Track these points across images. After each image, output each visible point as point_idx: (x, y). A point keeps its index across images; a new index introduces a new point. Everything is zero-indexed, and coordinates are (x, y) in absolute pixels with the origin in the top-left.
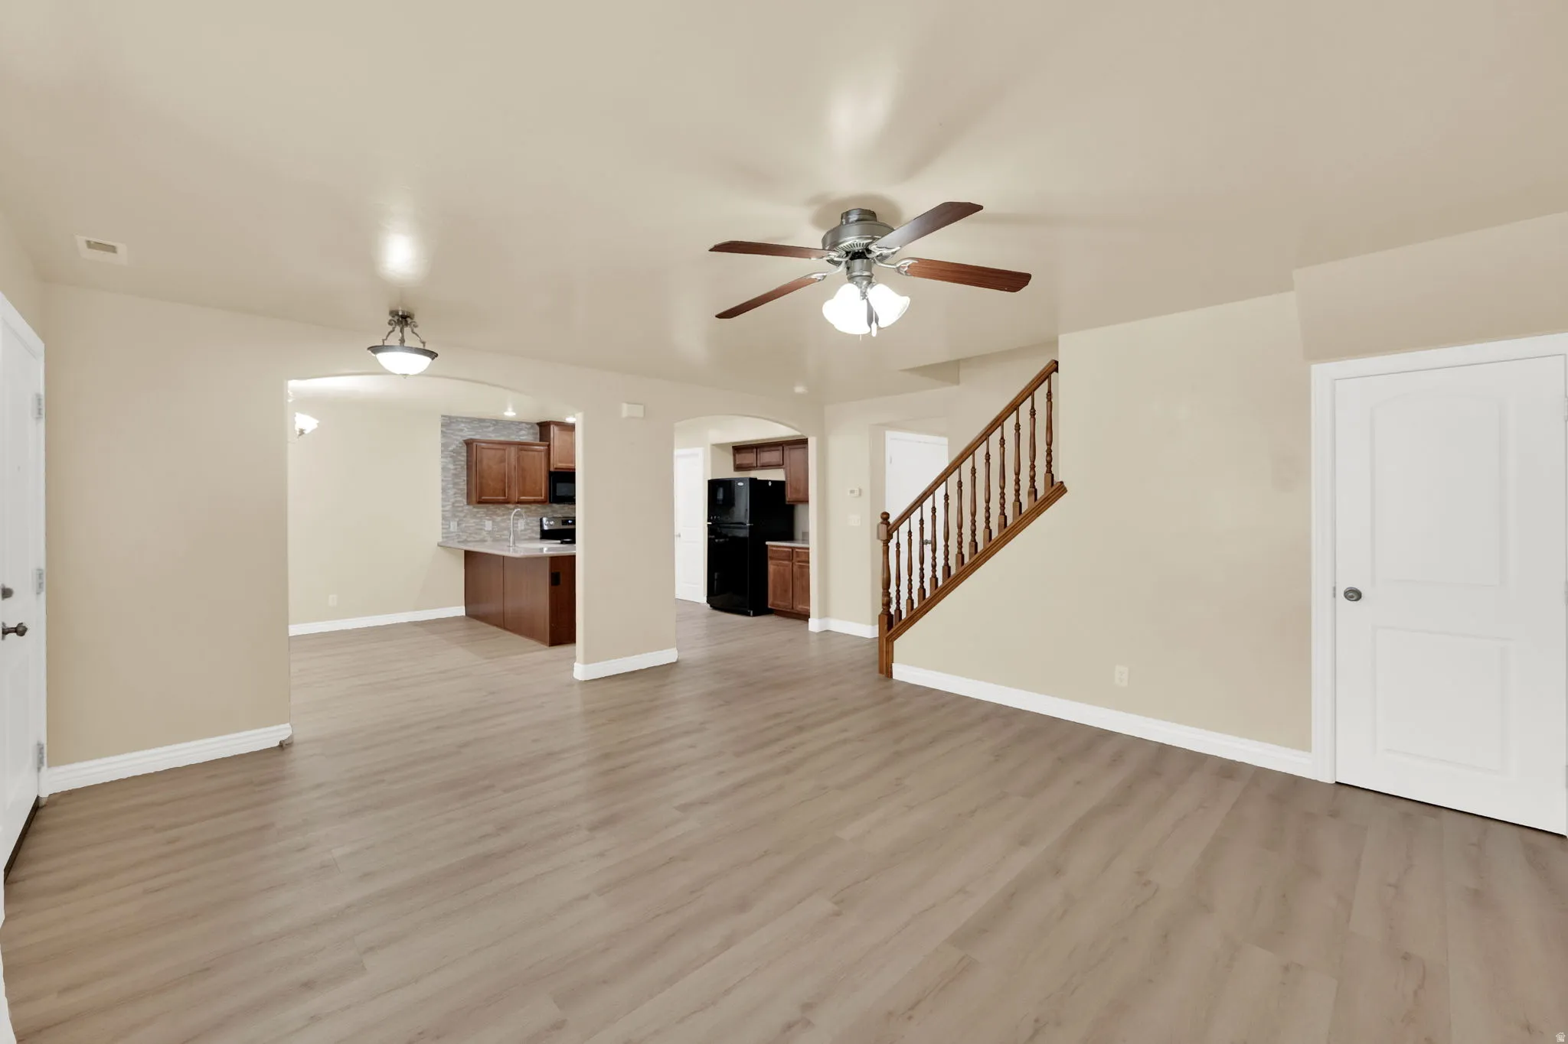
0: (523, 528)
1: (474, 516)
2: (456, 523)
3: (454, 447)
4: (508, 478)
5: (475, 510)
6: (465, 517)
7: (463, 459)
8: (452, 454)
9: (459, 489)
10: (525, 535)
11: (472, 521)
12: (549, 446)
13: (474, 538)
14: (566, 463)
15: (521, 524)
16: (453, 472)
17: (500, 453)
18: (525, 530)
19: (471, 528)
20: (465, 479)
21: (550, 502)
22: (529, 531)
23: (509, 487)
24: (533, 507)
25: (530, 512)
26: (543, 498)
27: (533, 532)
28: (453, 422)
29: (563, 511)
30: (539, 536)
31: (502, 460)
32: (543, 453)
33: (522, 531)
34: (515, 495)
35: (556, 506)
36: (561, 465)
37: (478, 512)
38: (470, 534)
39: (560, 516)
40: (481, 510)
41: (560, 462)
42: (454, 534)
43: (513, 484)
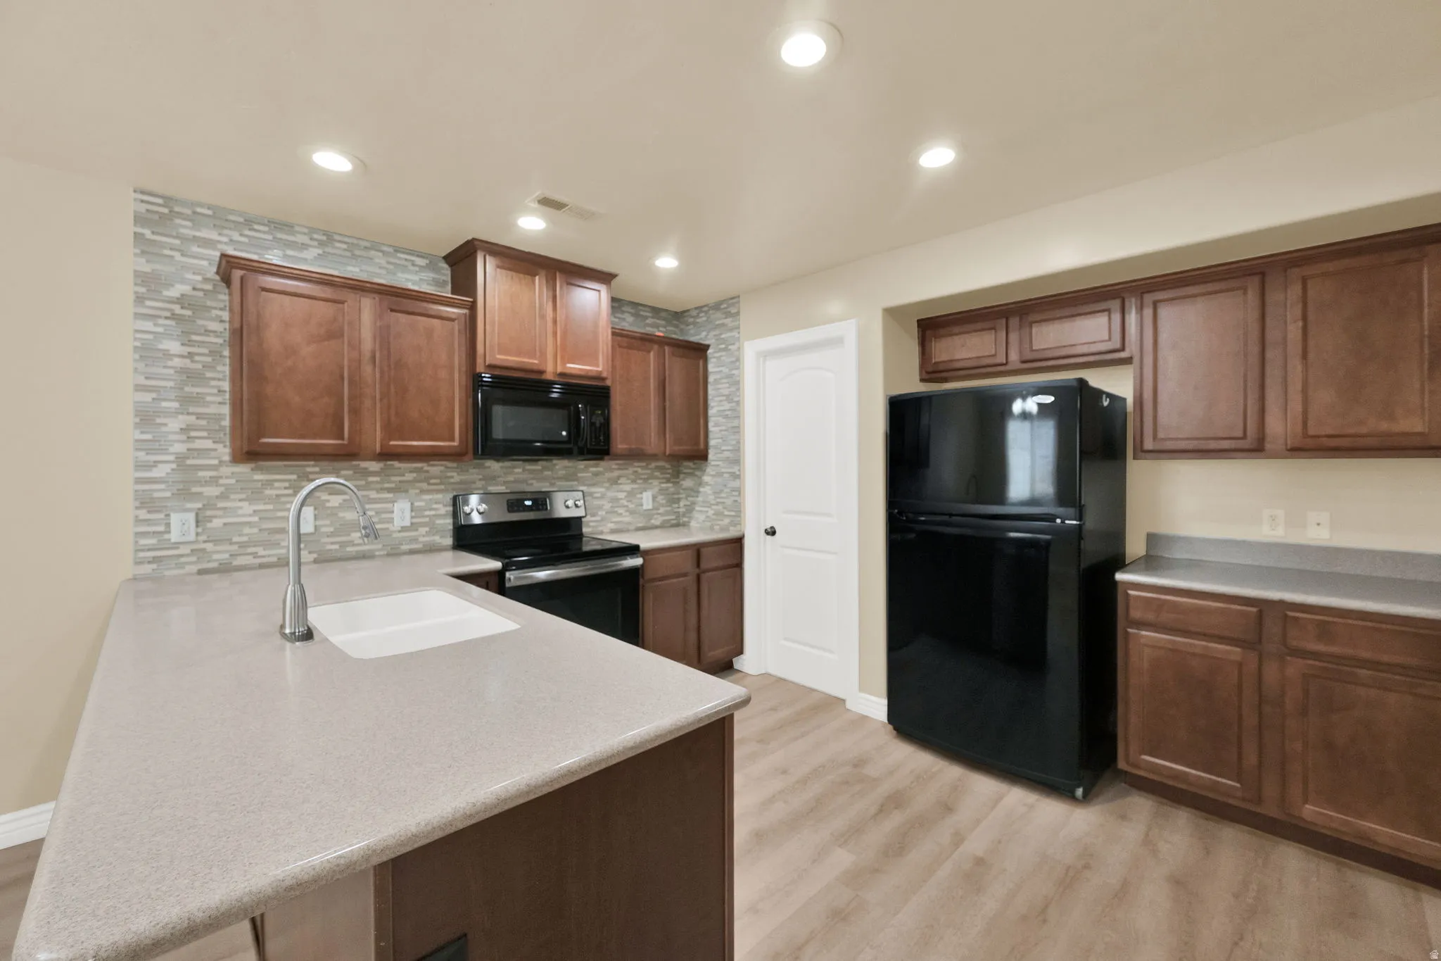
0: (407, 523)
1: (255, 495)
2: (191, 517)
3: (185, 289)
4: (351, 382)
5: (258, 477)
6: (223, 497)
7: (214, 326)
8: (177, 309)
9: (199, 416)
10: (415, 540)
11: (247, 508)
12: (473, 307)
13: (255, 555)
14: (519, 354)
15: (401, 512)
16: (177, 362)
17: (325, 310)
18: (414, 526)
19: (247, 530)
20: (226, 386)
21: (476, 455)
22: (423, 530)
23: (355, 412)
24: (436, 468)
25: (427, 480)
26: (456, 444)
27: (434, 530)
28: (180, 215)
29: (511, 478)
30: (449, 541)
31: (333, 333)
32: (456, 325)
33: (404, 529)
34: (375, 437)
35: (493, 466)
36: (502, 358)
37: (269, 484)
38: (242, 545)
39: (502, 489)
40: (276, 478)
41: (503, 350)
42: (185, 550)
43: (367, 403)
